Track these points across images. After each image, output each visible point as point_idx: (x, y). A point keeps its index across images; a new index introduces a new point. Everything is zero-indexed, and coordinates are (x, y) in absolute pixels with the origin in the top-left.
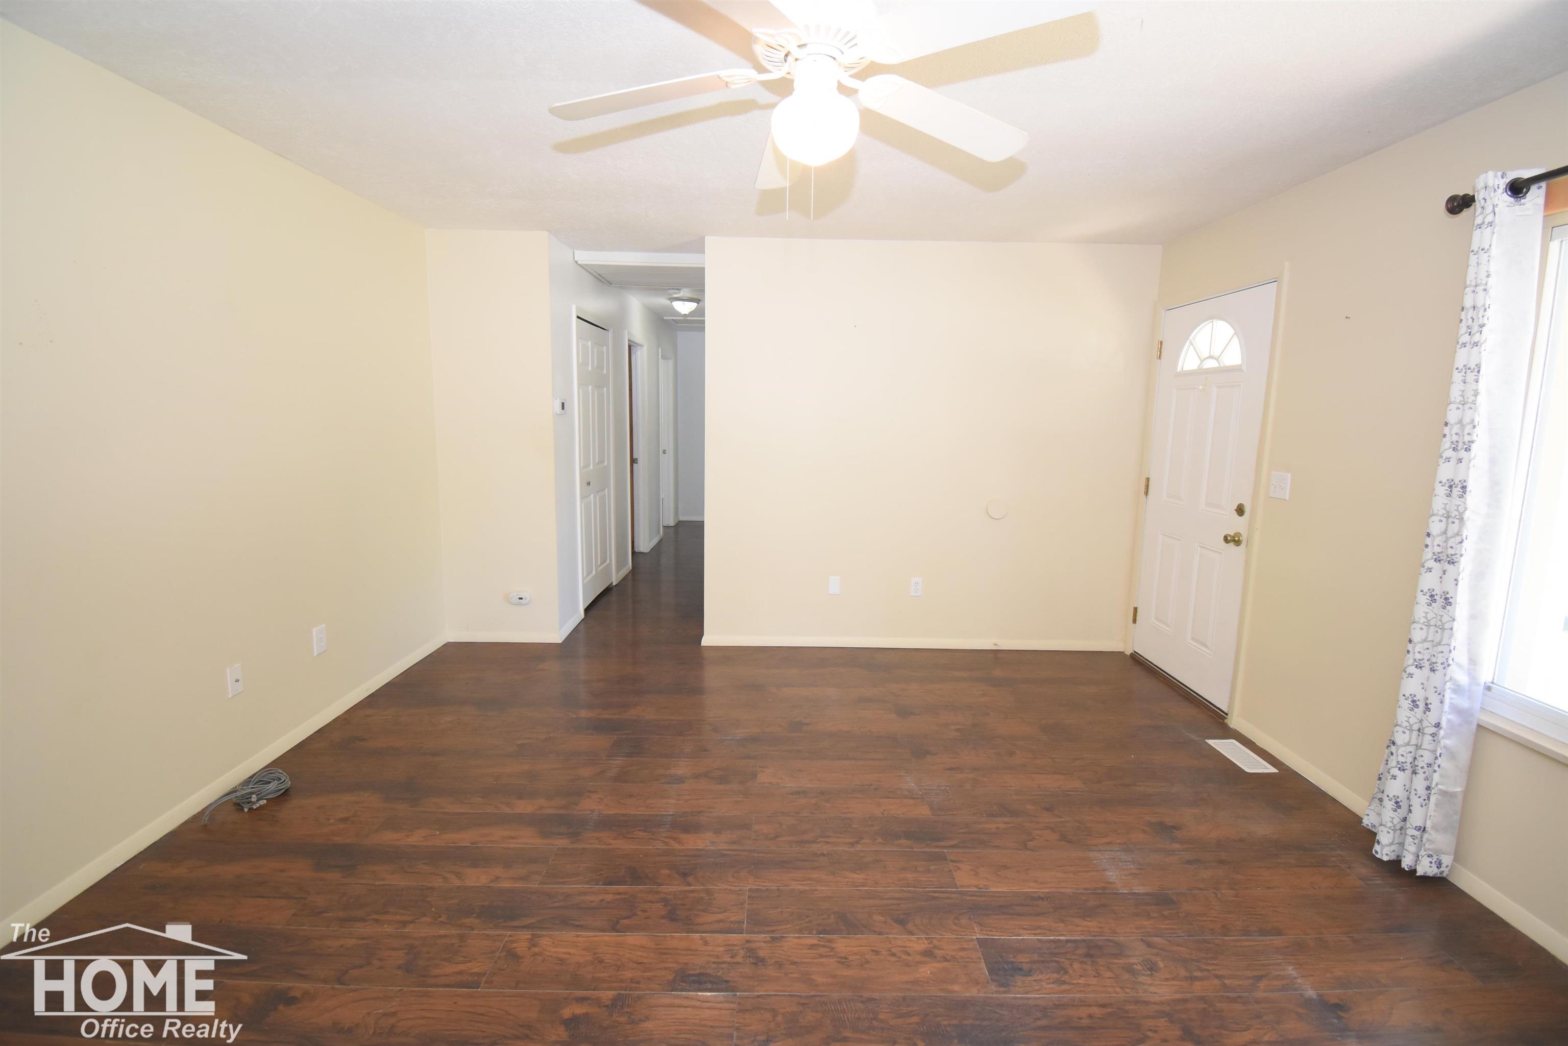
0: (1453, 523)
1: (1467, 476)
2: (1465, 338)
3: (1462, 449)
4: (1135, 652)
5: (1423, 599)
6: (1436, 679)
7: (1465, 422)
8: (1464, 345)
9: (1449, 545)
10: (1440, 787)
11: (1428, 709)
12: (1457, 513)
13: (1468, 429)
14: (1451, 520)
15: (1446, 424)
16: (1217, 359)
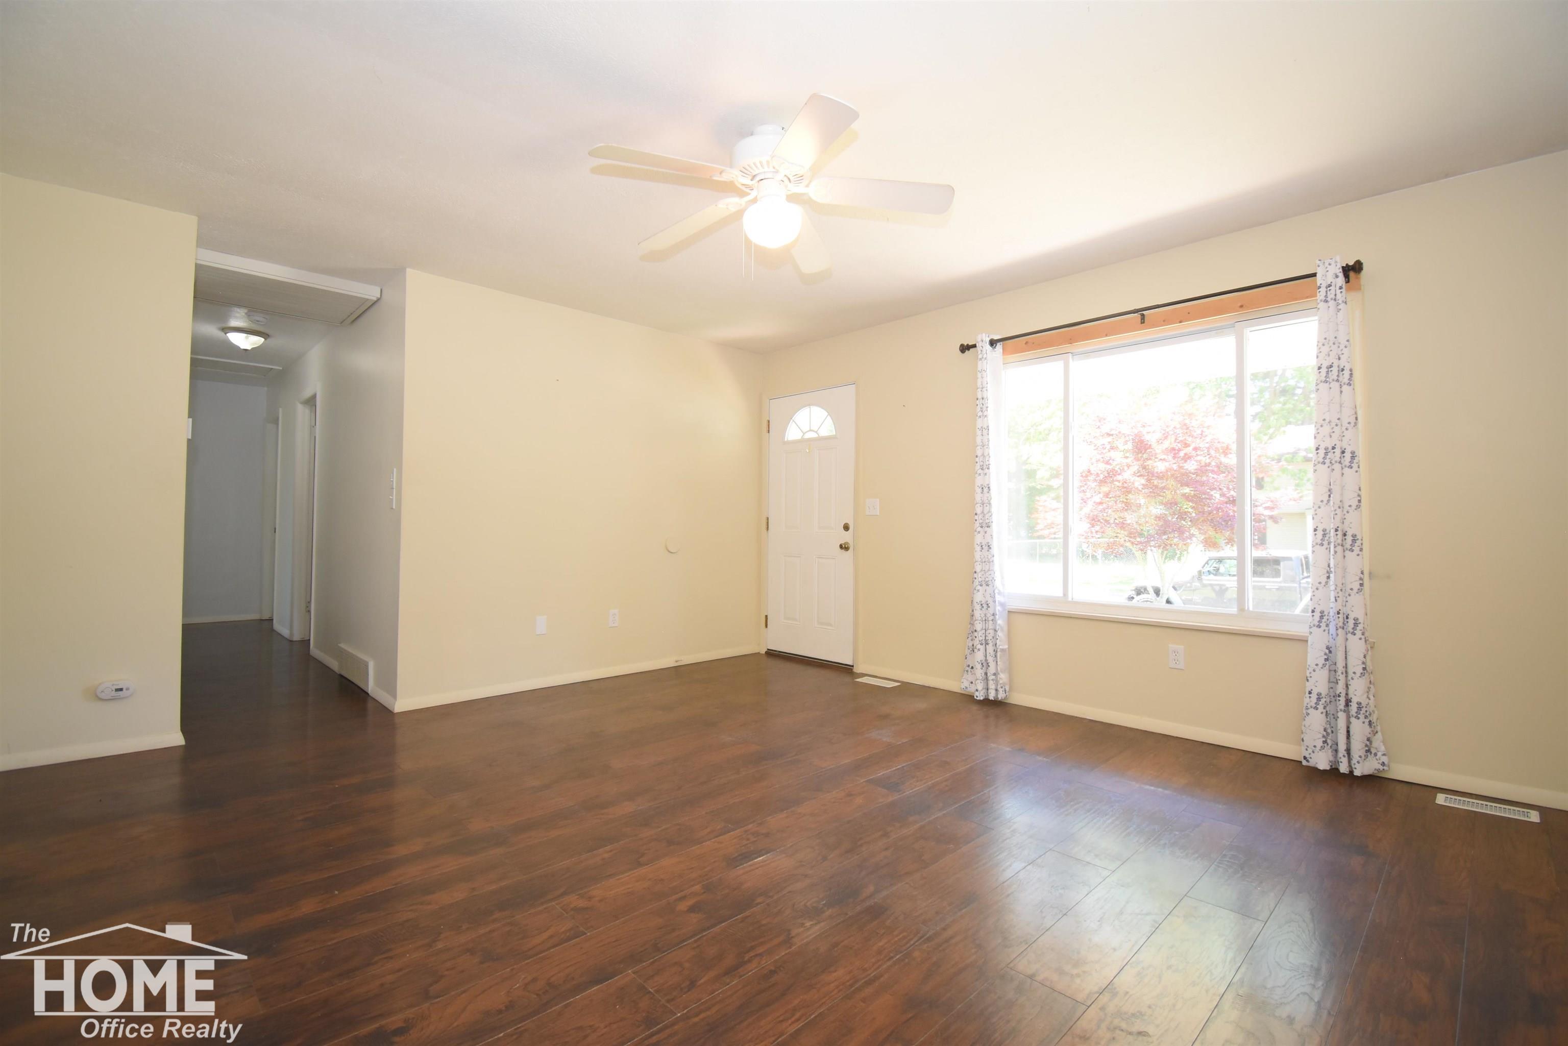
0: (987, 506)
1: (990, 482)
2: (980, 414)
3: (985, 469)
4: (768, 649)
5: (978, 548)
6: (989, 589)
7: (985, 455)
8: (980, 417)
9: (986, 518)
10: (1000, 647)
11: (989, 607)
12: (987, 501)
13: (987, 457)
14: (985, 505)
15: (977, 456)
16: (816, 432)
